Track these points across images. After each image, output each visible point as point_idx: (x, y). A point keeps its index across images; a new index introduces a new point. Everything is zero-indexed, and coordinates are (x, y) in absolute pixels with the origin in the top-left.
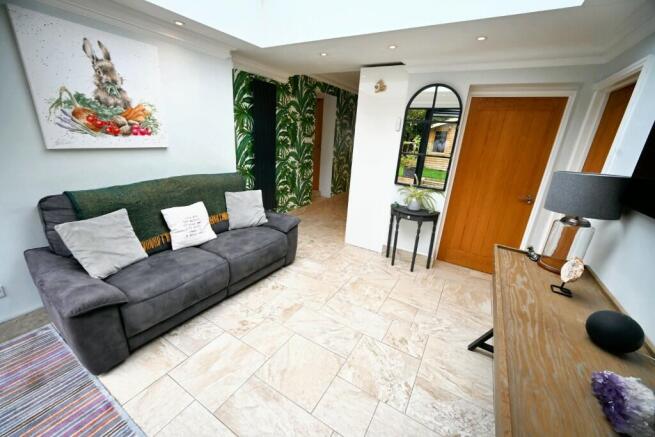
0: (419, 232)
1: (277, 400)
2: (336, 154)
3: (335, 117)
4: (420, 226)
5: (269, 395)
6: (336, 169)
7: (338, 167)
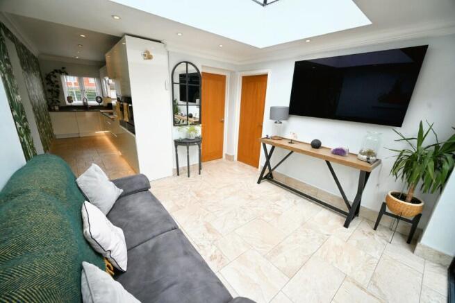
0: (188, 152)
1: (281, 247)
4: (188, 148)
5: (278, 250)
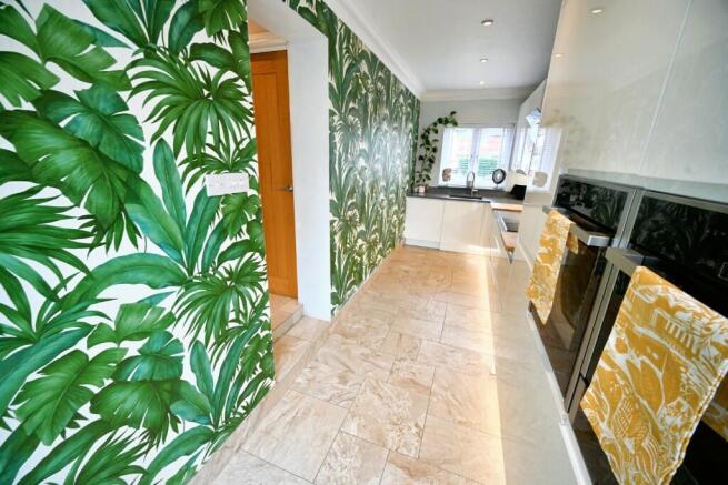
2: (336, 208)
3: (329, 105)
6: (338, 244)
7: (344, 239)
